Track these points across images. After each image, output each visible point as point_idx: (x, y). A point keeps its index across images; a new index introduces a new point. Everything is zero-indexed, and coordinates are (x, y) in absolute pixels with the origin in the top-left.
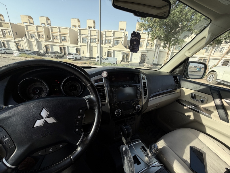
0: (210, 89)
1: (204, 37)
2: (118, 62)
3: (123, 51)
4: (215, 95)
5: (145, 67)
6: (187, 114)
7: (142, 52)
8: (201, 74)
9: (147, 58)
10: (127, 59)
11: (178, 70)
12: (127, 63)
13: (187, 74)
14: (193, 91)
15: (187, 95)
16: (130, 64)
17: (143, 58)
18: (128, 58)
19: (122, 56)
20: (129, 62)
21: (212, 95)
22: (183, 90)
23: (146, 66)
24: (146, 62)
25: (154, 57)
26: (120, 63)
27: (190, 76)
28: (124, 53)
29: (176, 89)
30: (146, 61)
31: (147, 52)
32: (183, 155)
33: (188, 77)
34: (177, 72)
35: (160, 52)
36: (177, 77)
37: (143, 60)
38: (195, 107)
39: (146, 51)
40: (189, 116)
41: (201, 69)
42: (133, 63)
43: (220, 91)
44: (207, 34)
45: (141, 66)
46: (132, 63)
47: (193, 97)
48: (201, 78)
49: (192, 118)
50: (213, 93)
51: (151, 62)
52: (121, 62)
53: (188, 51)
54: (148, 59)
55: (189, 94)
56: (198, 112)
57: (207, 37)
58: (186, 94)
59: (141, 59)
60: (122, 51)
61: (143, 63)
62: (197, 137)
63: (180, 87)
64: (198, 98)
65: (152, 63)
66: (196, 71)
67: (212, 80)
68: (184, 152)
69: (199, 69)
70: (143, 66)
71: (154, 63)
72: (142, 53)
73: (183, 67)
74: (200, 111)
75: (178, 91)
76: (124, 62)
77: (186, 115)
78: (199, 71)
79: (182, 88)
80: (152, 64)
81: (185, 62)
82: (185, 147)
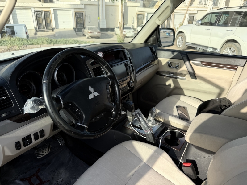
0: (181, 54)
1: (168, 6)
2: (29, 33)
3: (34, 7)
4: (185, 58)
5: (87, 36)
6: (167, 83)
7: (74, 9)
8: (172, 40)
9: (86, 19)
10: (48, 25)
11: (151, 39)
12: (50, 33)
13: (160, 42)
14: (169, 59)
15: (165, 65)
16: (56, 33)
17: (79, 20)
18: (49, 22)
19: (35, 18)
20: (53, 30)
21: (183, 59)
22: (160, 60)
23: (90, 34)
24: (87, 27)
25: (99, 16)
26: (36, 34)
27: (163, 44)
28: (37, 13)
29: (154, 60)
30: (87, 25)
31: (85, 8)
32: (173, 113)
33: (162, 45)
34: (151, 42)
35: (106, 5)
36: (152, 47)
37: (81, 24)
38: (173, 74)
39: (83, 7)
40: (170, 85)
41: (170, 33)
42: (61, 30)
43: (188, 55)
44: (170, 4)
45: (80, 36)
46: (60, 32)
47: (169, 65)
48: (172, 45)
49: (172, 86)
50: (184, 57)
51: (95, 26)
52: (37, 31)
53: (158, 19)
54: (89, 20)
55: (166, 63)
56: (176, 78)
57: (170, 6)
58: (163, 64)
59: (77, 22)
60: (33, 9)
61: (83, 29)
62: (179, 99)
63: (156, 57)
64: (173, 66)
65: (98, 27)
66: (166, 36)
67: (182, 44)
68: (173, 111)
69: (168, 33)
70: (84, 35)
71: (101, 27)
72: (76, 10)
73: (156, 36)
74: (177, 77)
75: (156, 62)
76: (42, 31)
77: (167, 85)
78: (168, 36)
79: (159, 59)
80: (99, 30)
81: (157, 30)
82: (173, 108)
